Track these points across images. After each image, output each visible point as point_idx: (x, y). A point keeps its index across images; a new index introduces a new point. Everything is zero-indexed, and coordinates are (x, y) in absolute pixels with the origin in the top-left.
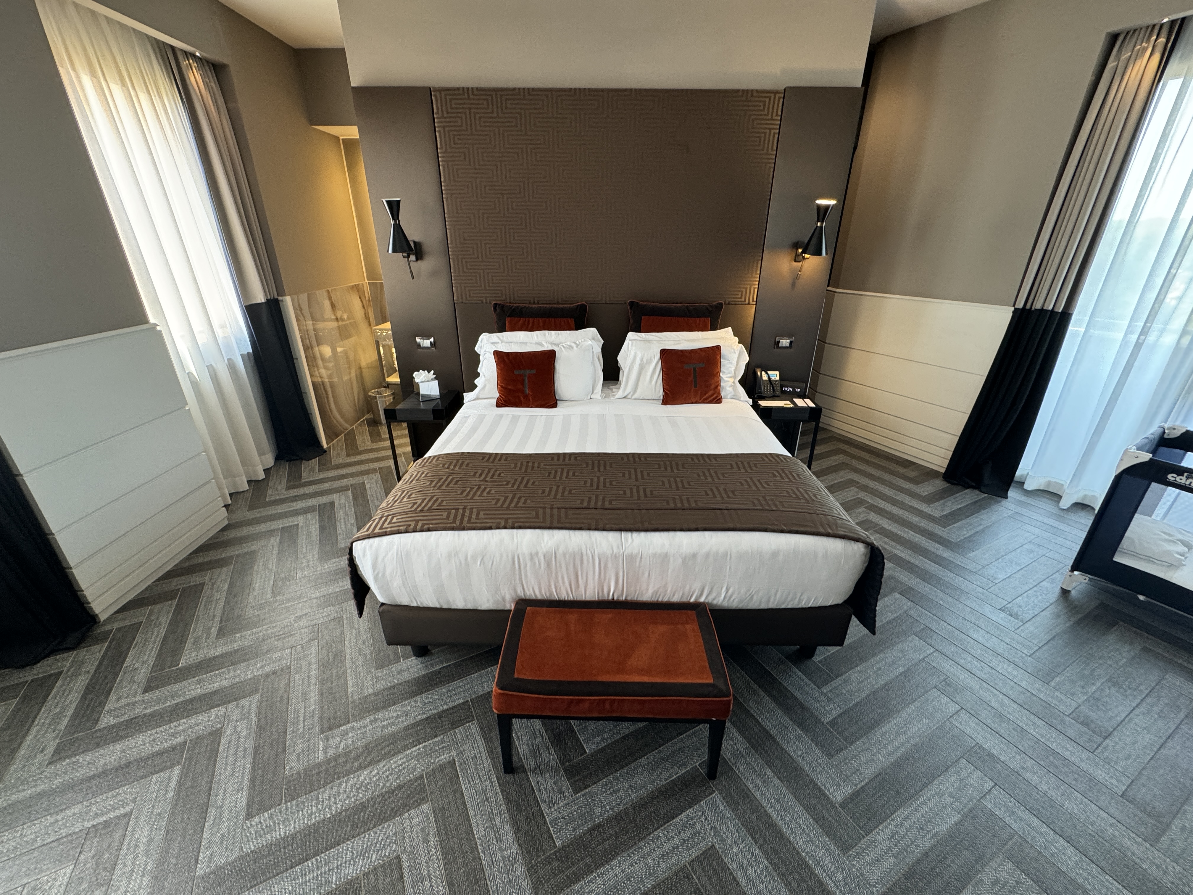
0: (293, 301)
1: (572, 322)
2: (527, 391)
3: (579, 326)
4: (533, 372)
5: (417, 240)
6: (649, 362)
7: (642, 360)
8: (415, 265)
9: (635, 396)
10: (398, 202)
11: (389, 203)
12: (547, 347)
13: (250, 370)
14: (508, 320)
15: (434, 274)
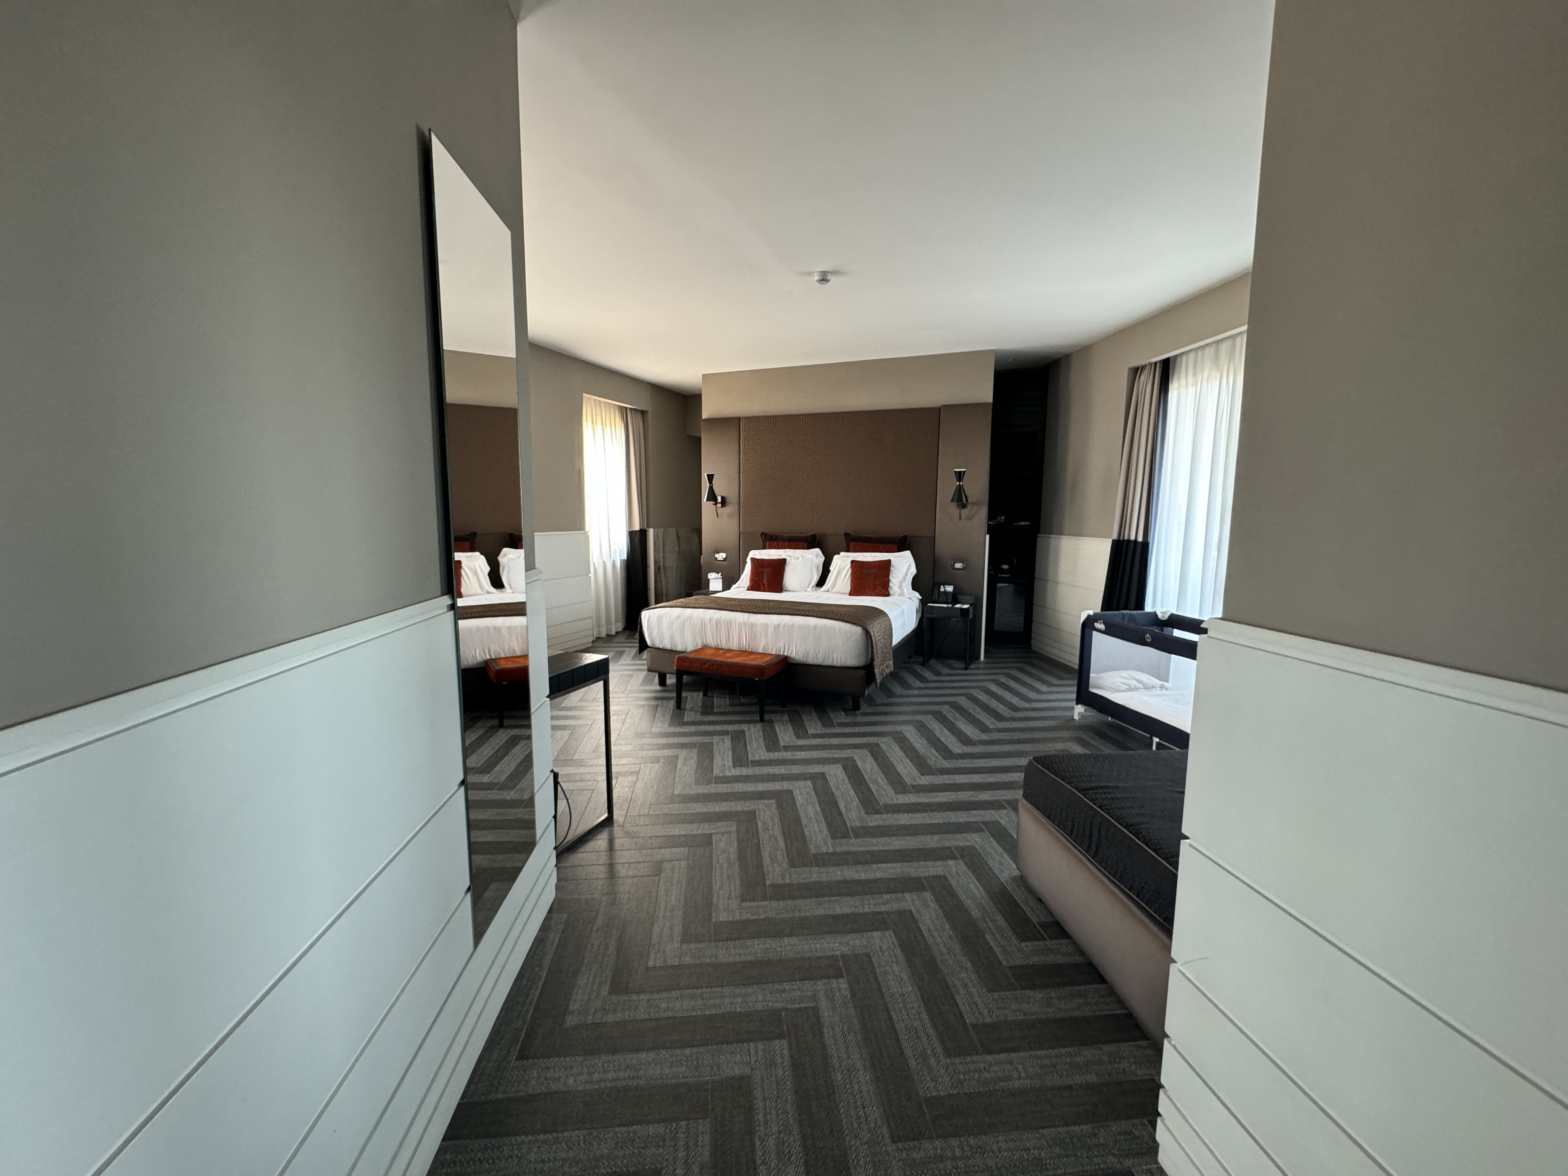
0: (654, 532)
1: (805, 545)
2: (765, 581)
3: (809, 547)
4: (770, 570)
5: (723, 495)
6: (844, 569)
7: (840, 567)
8: (720, 511)
9: (834, 590)
10: (713, 475)
11: (708, 475)
12: (783, 557)
13: (623, 568)
14: (768, 543)
15: (730, 515)
